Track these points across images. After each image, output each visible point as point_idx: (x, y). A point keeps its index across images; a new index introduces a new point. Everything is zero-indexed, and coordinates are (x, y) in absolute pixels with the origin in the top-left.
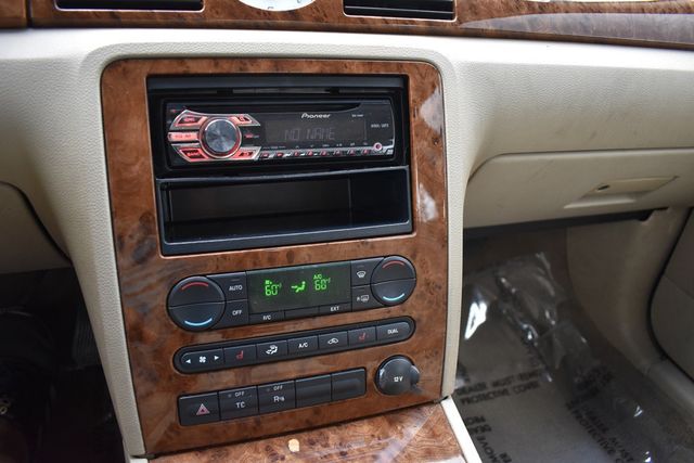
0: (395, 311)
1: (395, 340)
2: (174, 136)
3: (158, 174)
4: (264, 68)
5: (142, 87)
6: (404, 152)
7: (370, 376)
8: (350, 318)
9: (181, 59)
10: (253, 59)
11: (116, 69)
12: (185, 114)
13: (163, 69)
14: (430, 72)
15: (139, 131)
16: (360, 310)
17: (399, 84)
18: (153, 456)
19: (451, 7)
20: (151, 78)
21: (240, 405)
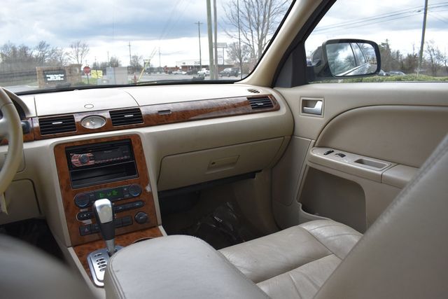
0: (137, 199)
1: (139, 207)
2: (72, 161)
3: (70, 170)
4: (93, 142)
5: (64, 150)
6: (133, 157)
7: (133, 218)
8: (124, 201)
9: (73, 143)
10: (90, 140)
11: (57, 147)
12: (75, 155)
13: (68, 145)
14: (137, 136)
15: (64, 160)
16: (127, 199)
17: (129, 141)
18: (74, 246)
19: (142, 120)
20: (66, 148)
21: (97, 228)
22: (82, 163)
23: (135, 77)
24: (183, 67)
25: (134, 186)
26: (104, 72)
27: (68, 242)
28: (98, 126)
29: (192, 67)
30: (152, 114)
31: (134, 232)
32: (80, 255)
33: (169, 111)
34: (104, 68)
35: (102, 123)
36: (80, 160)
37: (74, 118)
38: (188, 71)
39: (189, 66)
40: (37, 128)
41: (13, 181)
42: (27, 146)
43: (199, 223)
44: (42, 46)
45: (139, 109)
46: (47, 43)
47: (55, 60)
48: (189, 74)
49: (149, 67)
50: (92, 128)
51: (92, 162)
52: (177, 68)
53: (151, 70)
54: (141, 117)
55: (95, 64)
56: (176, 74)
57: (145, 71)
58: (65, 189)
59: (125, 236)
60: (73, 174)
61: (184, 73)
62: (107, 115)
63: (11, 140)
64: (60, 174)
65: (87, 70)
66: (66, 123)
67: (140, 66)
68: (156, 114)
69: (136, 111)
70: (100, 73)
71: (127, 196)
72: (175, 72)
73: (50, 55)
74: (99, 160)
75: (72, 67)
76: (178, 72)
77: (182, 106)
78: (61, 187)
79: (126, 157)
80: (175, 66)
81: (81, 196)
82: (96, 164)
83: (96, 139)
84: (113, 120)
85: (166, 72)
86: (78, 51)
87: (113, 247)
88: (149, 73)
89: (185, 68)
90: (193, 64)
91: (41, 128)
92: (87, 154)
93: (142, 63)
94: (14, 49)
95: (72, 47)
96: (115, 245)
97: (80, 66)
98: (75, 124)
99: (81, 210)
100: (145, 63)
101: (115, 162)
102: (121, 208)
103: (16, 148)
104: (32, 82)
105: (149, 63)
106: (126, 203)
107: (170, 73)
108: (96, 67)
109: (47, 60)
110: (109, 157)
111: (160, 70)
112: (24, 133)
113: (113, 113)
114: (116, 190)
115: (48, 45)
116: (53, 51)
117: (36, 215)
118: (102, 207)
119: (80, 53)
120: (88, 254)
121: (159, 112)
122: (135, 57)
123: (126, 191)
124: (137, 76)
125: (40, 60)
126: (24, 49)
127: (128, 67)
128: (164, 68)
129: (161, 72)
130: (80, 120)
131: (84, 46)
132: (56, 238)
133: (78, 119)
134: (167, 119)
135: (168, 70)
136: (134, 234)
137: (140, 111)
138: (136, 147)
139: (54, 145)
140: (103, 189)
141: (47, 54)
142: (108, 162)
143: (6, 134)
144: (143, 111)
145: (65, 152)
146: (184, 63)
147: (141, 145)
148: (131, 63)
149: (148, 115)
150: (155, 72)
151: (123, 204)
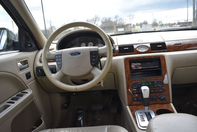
0: (161, 88)
1: (161, 92)
2: (132, 66)
3: (130, 70)
4: (142, 58)
5: (128, 61)
6: (160, 67)
7: (158, 97)
9: (133, 58)
11: (126, 60)
12: (133, 64)
13: (131, 59)
14: (163, 57)
15: (128, 66)
16: (156, 87)
17: (159, 58)
18: (129, 106)
19: (166, 48)
20: (129, 60)
21: (140, 99)
22: (136, 68)
23: (155, 29)
24: (178, 23)
25: (160, 81)
26: (141, 27)
27: (127, 103)
28: (144, 51)
29: (183, 23)
30: (171, 45)
31: (157, 104)
32: (132, 111)
33: (180, 44)
34: (141, 25)
35: (146, 49)
36: (135, 66)
37: (133, 47)
38: (181, 25)
39: (181, 23)
40: (118, 50)
41: (108, 73)
42: (114, 58)
43: (188, 103)
44: (116, 17)
45: (165, 43)
46: (118, 16)
47: (121, 23)
48: (181, 26)
49: (161, 24)
50: (141, 51)
51: (140, 68)
52: (175, 24)
53: (162, 25)
54: (166, 47)
55: (137, 24)
56: (175, 26)
57: (159, 26)
58: (128, 79)
59: (153, 105)
60: (131, 72)
61: (178, 26)
62: (149, 45)
63: (108, 55)
64: (126, 72)
65: (134, 26)
66: (130, 49)
67: (157, 24)
68: (174, 45)
69: (163, 44)
70: (139, 27)
71: (156, 86)
72: (174, 26)
73: (119, 20)
74: (144, 67)
75: (128, 25)
76: (176, 25)
77: (188, 42)
78: (126, 78)
79: (157, 66)
80: (174, 23)
81: (135, 83)
82: (142, 68)
83: (143, 57)
84: (151, 48)
85: (170, 26)
86: (130, 18)
87: (148, 110)
88: (161, 27)
89: (179, 23)
90: (183, 21)
91: (119, 50)
92: (139, 64)
93: (158, 22)
94: (106, 19)
95: (128, 16)
96: (149, 109)
97: (131, 24)
98: (134, 49)
99: (134, 90)
100: (159, 22)
101: (151, 68)
102: (152, 91)
103: (110, 59)
104: (112, 32)
105: (161, 22)
106: (155, 89)
107: (171, 26)
108: (137, 25)
109: (118, 23)
110: (149, 66)
111: (166, 25)
112: (113, 53)
113: (151, 44)
114: (151, 82)
115: (118, 17)
116: (120, 19)
117: (114, 88)
118: (144, 90)
119: (131, 19)
120: (136, 111)
121: (175, 44)
122: (155, 20)
123: (156, 83)
124: (156, 28)
125: (115, 23)
126: (110, 19)
127: (152, 24)
128: (168, 24)
129: (167, 26)
130: (136, 47)
131: (133, 16)
132: (122, 100)
133: (135, 47)
134: (179, 48)
135: (170, 25)
136: (158, 105)
137: (165, 44)
138: (162, 62)
139: (124, 58)
140: (144, 81)
141: (118, 20)
142: (148, 68)
143: (106, 53)
144: (167, 44)
145: (129, 62)
146: (179, 21)
147: (165, 61)
148: (153, 22)
149: (169, 46)
150: (164, 26)
151: (154, 90)
